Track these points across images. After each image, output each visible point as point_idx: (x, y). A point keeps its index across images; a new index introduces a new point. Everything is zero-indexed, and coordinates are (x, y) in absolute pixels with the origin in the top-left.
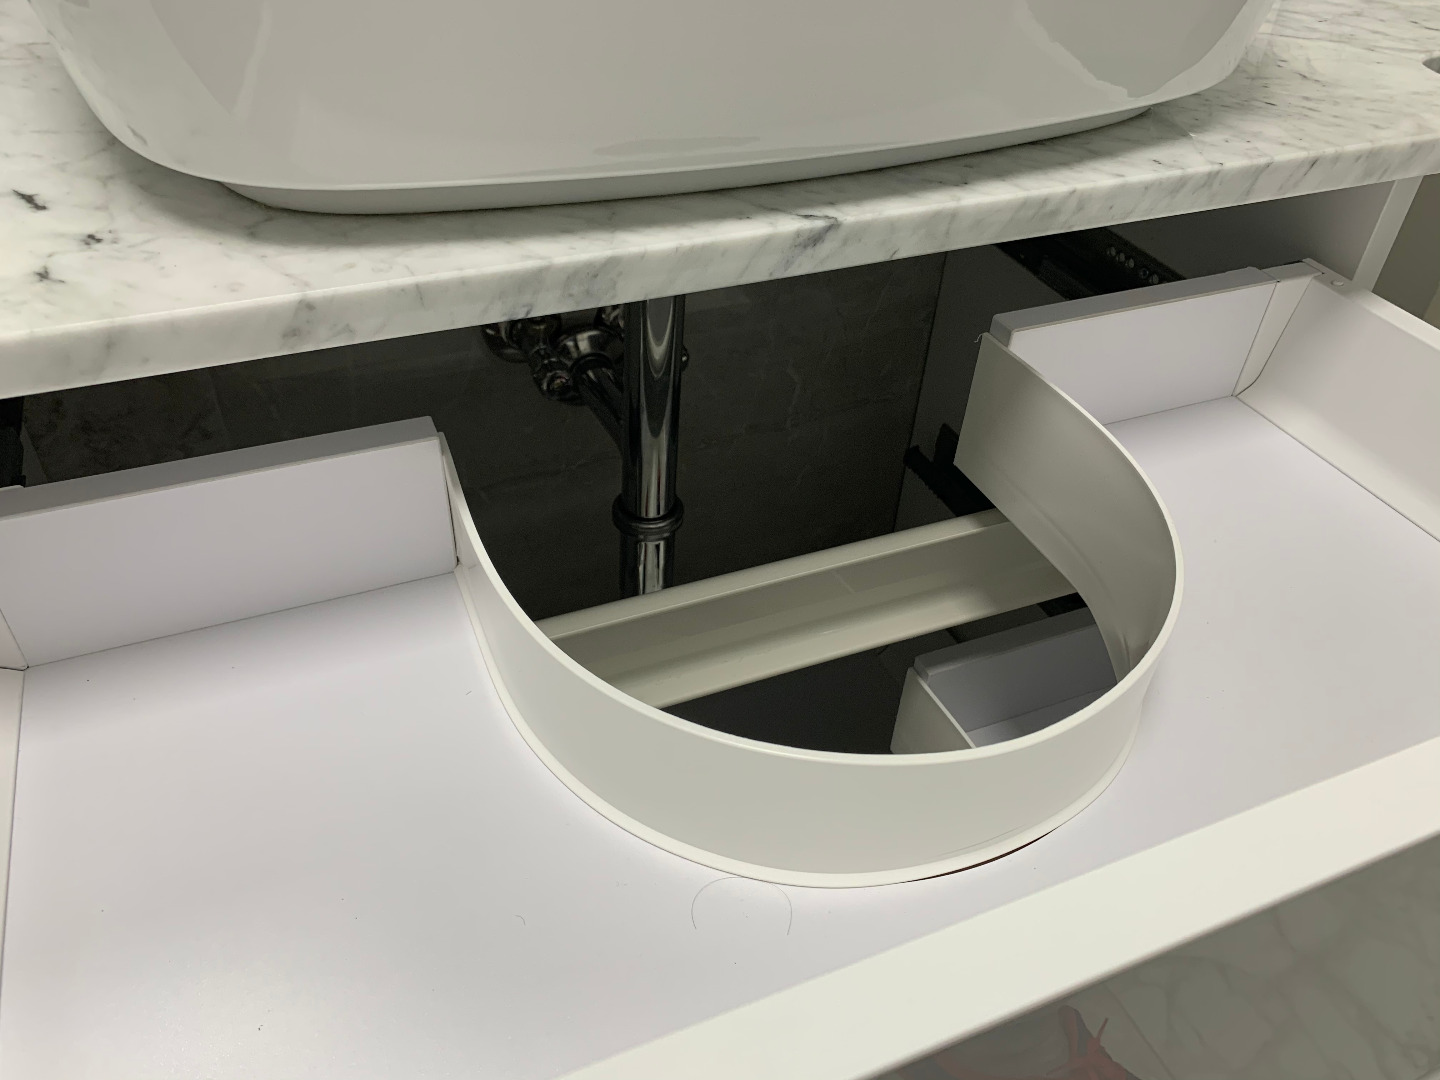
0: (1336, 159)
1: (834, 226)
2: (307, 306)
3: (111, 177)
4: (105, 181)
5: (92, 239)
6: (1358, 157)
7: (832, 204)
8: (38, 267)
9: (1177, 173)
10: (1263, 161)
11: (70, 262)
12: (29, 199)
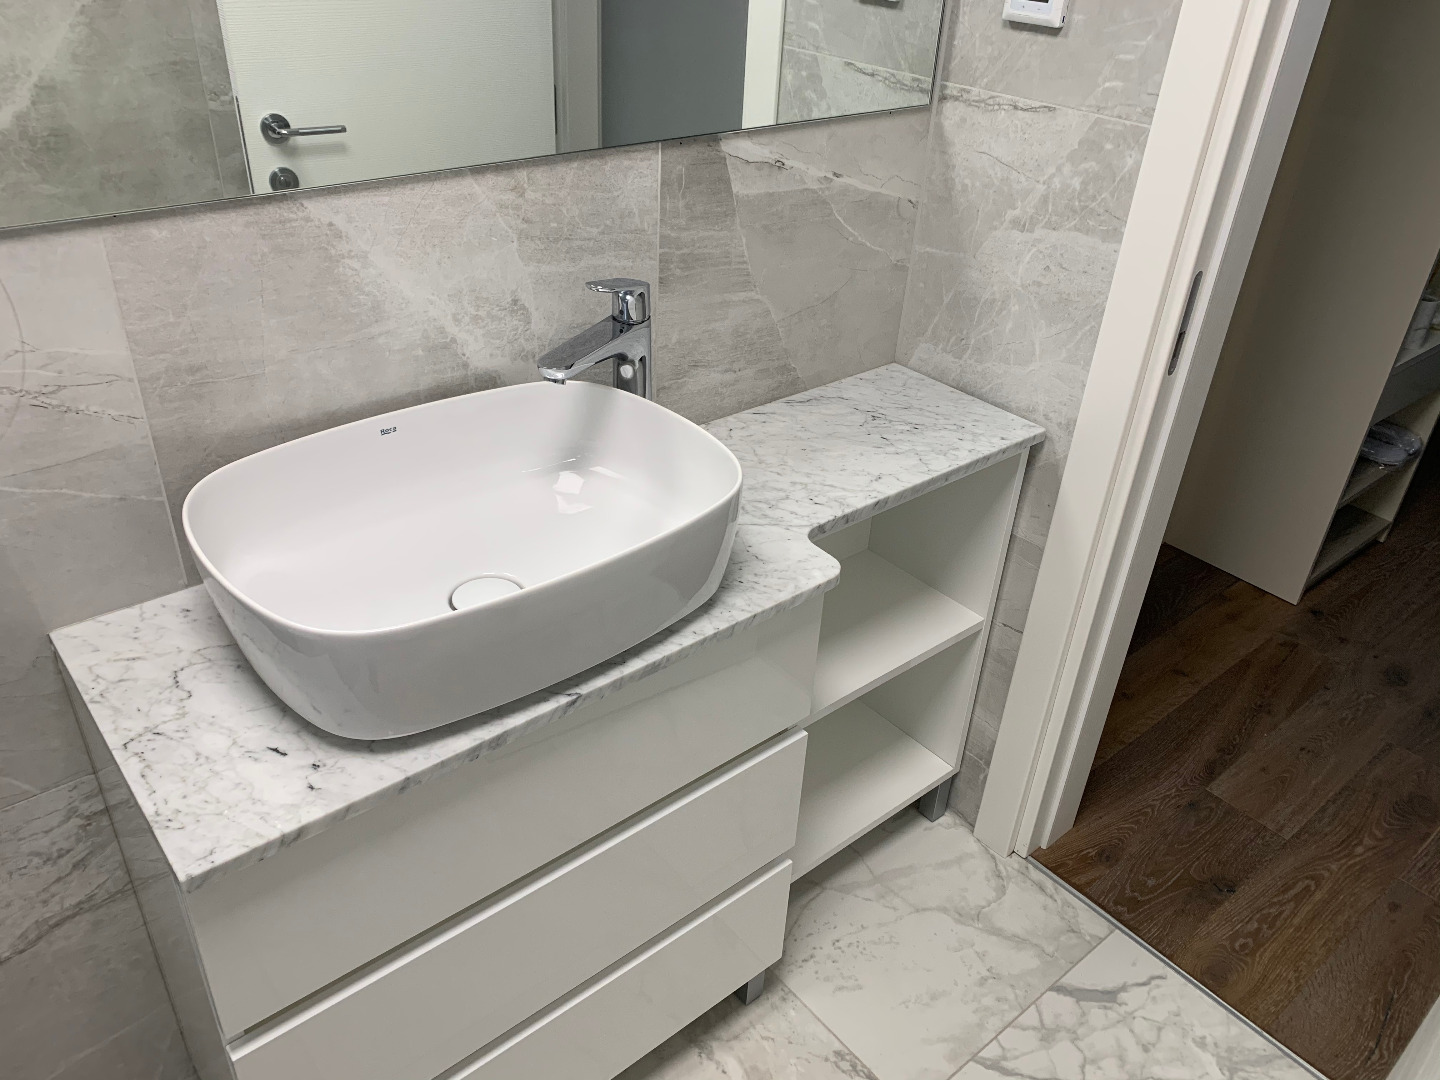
0: (763, 612)
1: (580, 696)
2: (408, 779)
3: (298, 732)
4: (297, 733)
5: (315, 766)
6: (772, 608)
7: (577, 685)
8: (306, 785)
9: (702, 637)
10: (734, 623)
11: (315, 778)
12: (276, 750)
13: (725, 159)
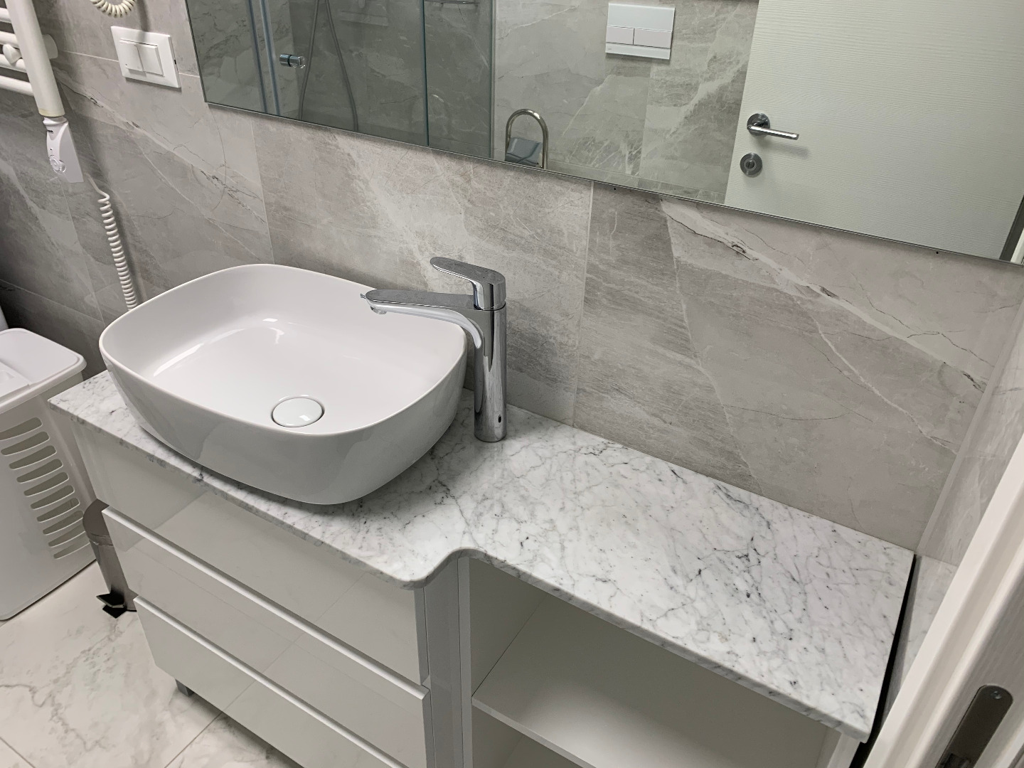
13: (666, 221)
